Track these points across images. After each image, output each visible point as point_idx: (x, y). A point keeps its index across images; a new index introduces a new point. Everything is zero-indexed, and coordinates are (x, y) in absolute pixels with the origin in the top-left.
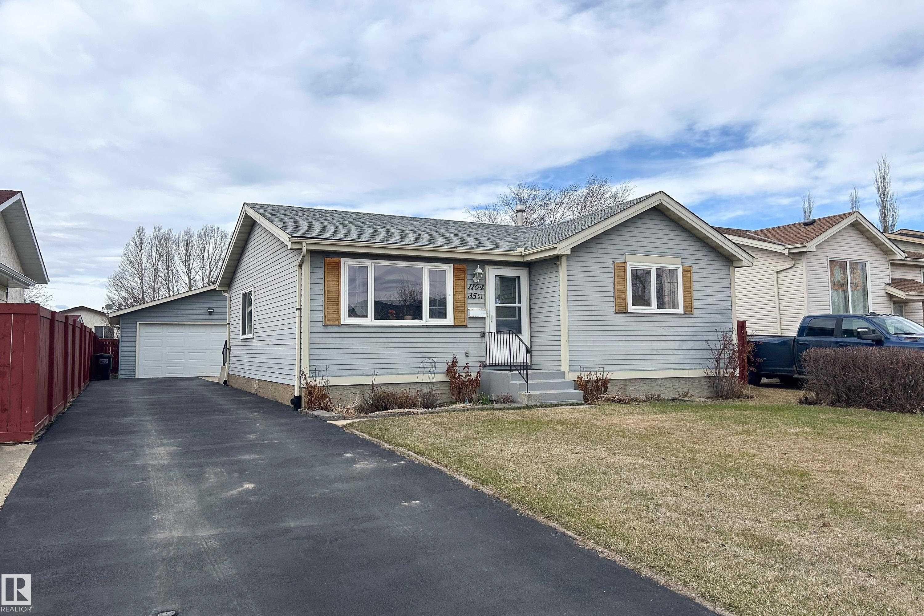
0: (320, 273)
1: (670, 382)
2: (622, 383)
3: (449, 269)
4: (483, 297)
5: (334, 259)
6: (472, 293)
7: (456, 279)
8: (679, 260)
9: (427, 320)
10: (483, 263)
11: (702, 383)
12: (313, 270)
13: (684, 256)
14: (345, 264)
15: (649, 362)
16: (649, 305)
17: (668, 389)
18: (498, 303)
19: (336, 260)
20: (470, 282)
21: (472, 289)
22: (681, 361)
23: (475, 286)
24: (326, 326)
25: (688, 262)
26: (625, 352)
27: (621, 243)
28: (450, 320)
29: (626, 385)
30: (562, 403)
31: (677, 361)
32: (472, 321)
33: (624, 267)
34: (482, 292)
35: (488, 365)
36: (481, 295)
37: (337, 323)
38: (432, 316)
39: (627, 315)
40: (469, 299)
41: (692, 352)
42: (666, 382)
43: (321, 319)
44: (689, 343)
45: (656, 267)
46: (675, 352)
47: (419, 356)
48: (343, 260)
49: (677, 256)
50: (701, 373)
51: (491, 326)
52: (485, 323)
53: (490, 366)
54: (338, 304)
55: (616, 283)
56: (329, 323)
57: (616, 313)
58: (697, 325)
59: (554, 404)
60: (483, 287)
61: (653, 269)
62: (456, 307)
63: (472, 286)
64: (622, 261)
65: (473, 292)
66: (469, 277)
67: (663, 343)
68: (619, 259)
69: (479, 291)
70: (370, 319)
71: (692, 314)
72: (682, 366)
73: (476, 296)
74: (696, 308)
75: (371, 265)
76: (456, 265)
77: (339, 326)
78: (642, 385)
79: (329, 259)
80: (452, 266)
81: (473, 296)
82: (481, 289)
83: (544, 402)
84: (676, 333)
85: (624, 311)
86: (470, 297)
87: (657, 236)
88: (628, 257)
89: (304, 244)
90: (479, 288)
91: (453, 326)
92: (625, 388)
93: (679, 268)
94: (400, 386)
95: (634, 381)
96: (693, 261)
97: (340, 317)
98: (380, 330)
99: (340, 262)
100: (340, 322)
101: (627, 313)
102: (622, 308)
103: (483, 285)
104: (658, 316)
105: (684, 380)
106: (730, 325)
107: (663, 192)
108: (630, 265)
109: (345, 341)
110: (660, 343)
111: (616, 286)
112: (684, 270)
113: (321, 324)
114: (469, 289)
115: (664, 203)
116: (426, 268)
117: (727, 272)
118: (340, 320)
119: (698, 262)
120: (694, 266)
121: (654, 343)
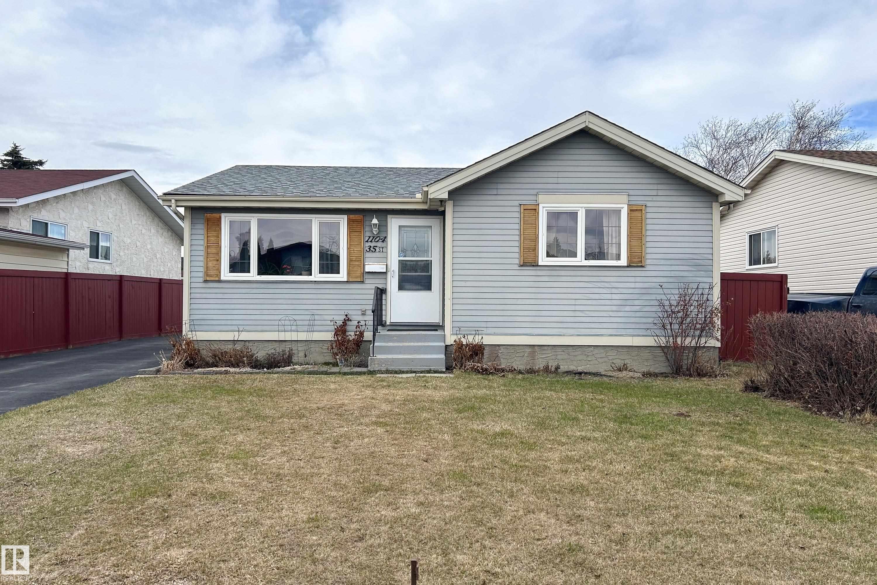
0: (201, 229)
1: (602, 351)
2: (528, 350)
3: (343, 221)
4: (384, 250)
5: (214, 215)
6: (370, 247)
7: (351, 230)
8: (625, 198)
9: (316, 275)
10: (383, 213)
11: (655, 354)
12: (194, 226)
13: (631, 192)
14: (226, 219)
15: (570, 325)
16: (574, 255)
17: (600, 360)
18: (401, 256)
19: (216, 215)
20: (368, 234)
21: (371, 241)
22: (622, 326)
23: (374, 238)
24: (206, 281)
25: (639, 200)
26: (534, 313)
27: (533, 180)
28: (343, 275)
29: (534, 352)
30: (415, 370)
31: (615, 325)
32: (370, 276)
33: (535, 211)
34: (383, 245)
35: (388, 323)
36: (383, 248)
37: (217, 279)
38: (321, 272)
39: (538, 268)
40: (367, 253)
41: (638, 314)
42: (596, 351)
43: (201, 274)
44: (637, 302)
45: (585, 208)
46: (611, 314)
47: (307, 313)
48: (223, 215)
49: (622, 192)
50: (649, 341)
51: (392, 283)
52: (386, 279)
53: (390, 325)
54: (219, 260)
55: (522, 230)
56: (208, 279)
57: (521, 266)
58: (650, 280)
59: (405, 370)
60: (384, 240)
61: (580, 211)
62: (350, 261)
63: (371, 238)
64: (534, 203)
65: (373, 244)
66: (367, 229)
67: (594, 302)
68: (528, 200)
69: (379, 244)
70: (253, 275)
71: (642, 266)
72: (623, 332)
73: (375, 250)
74: (649, 259)
75: (253, 219)
76: (351, 216)
77: (220, 281)
78: (557, 353)
79: (208, 215)
80: (346, 217)
81: (372, 249)
82: (383, 242)
83: (391, 368)
84: (614, 291)
85: (535, 264)
86: (368, 250)
87: (586, 169)
88: (541, 197)
89: (173, 201)
90: (380, 240)
91: (347, 282)
92: (532, 355)
93: (623, 208)
94: (287, 343)
95: (546, 348)
96: (650, 198)
97: (220, 272)
98: (263, 285)
99: (220, 218)
100: (220, 278)
101: (538, 266)
102: (530, 260)
103: (386, 237)
104: (587, 269)
105: (625, 350)
106: (709, 280)
107: (589, 112)
108: (543, 207)
109: (226, 296)
110: (589, 302)
111: (522, 233)
112: (631, 211)
113: (201, 280)
114: (367, 241)
115: (591, 126)
116: (316, 220)
117: (708, 210)
118: (220, 275)
119: (655, 198)
120: (648, 204)
121: (578, 302)
